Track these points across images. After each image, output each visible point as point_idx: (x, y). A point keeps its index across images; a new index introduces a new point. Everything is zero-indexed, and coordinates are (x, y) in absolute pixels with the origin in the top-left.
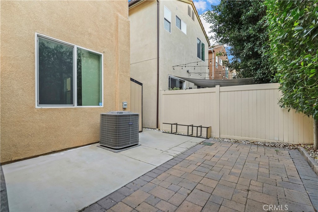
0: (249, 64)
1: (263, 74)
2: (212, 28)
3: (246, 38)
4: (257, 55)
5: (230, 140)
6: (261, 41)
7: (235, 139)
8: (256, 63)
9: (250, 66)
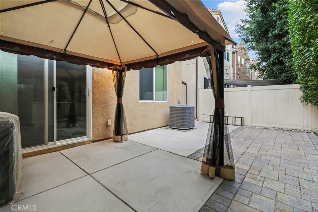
0: (275, 69)
1: (286, 77)
2: (241, 37)
3: (272, 50)
4: (281, 63)
5: (260, 127)
6: (285, 53)
7: (264, 126)
8: (281, 68)
9: (276, 71)
